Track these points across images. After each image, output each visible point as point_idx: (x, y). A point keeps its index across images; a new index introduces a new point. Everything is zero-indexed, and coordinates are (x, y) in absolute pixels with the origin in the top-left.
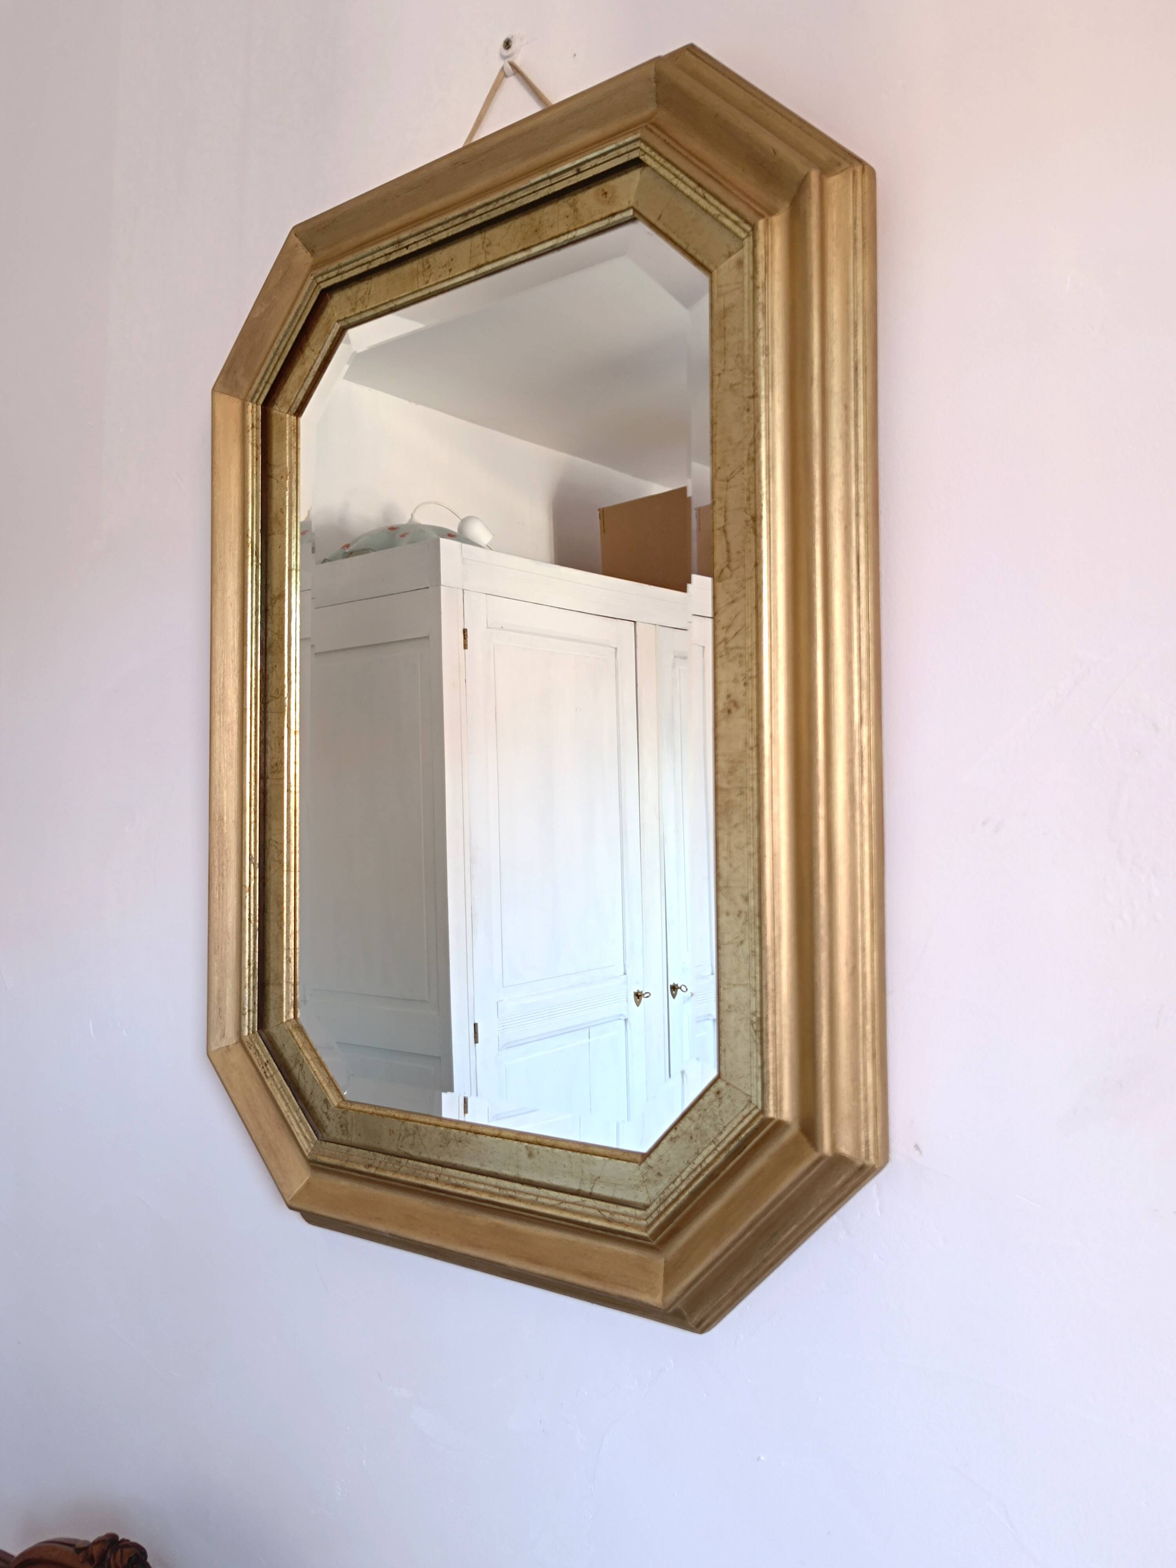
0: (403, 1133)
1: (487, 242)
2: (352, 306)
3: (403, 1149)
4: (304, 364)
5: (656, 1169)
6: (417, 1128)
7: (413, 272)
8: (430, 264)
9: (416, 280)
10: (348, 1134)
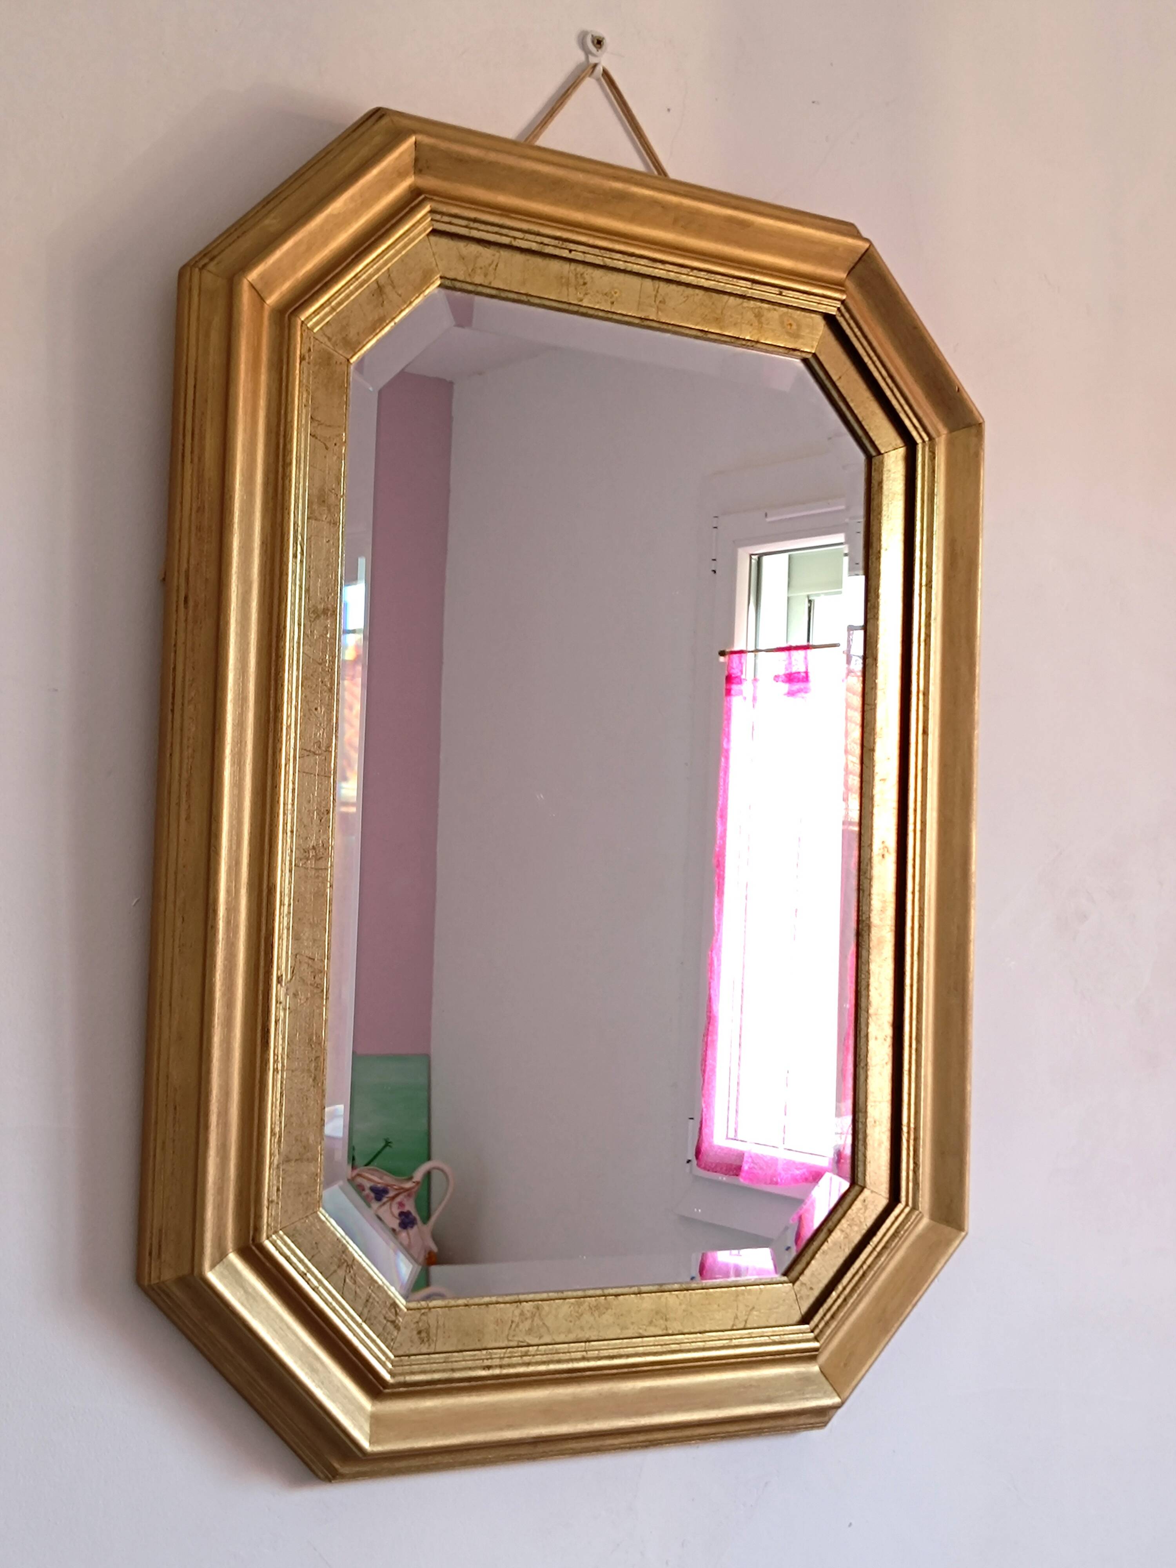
0: (517, 1319)
2: (468, 269)
3: (516, 1338)
4: (382, 305)
5: (809, 1286)
6: (538, 1308)
7: (562, 277)
8: (585, 281)
9: (565, 289)
10: (431, 1340)
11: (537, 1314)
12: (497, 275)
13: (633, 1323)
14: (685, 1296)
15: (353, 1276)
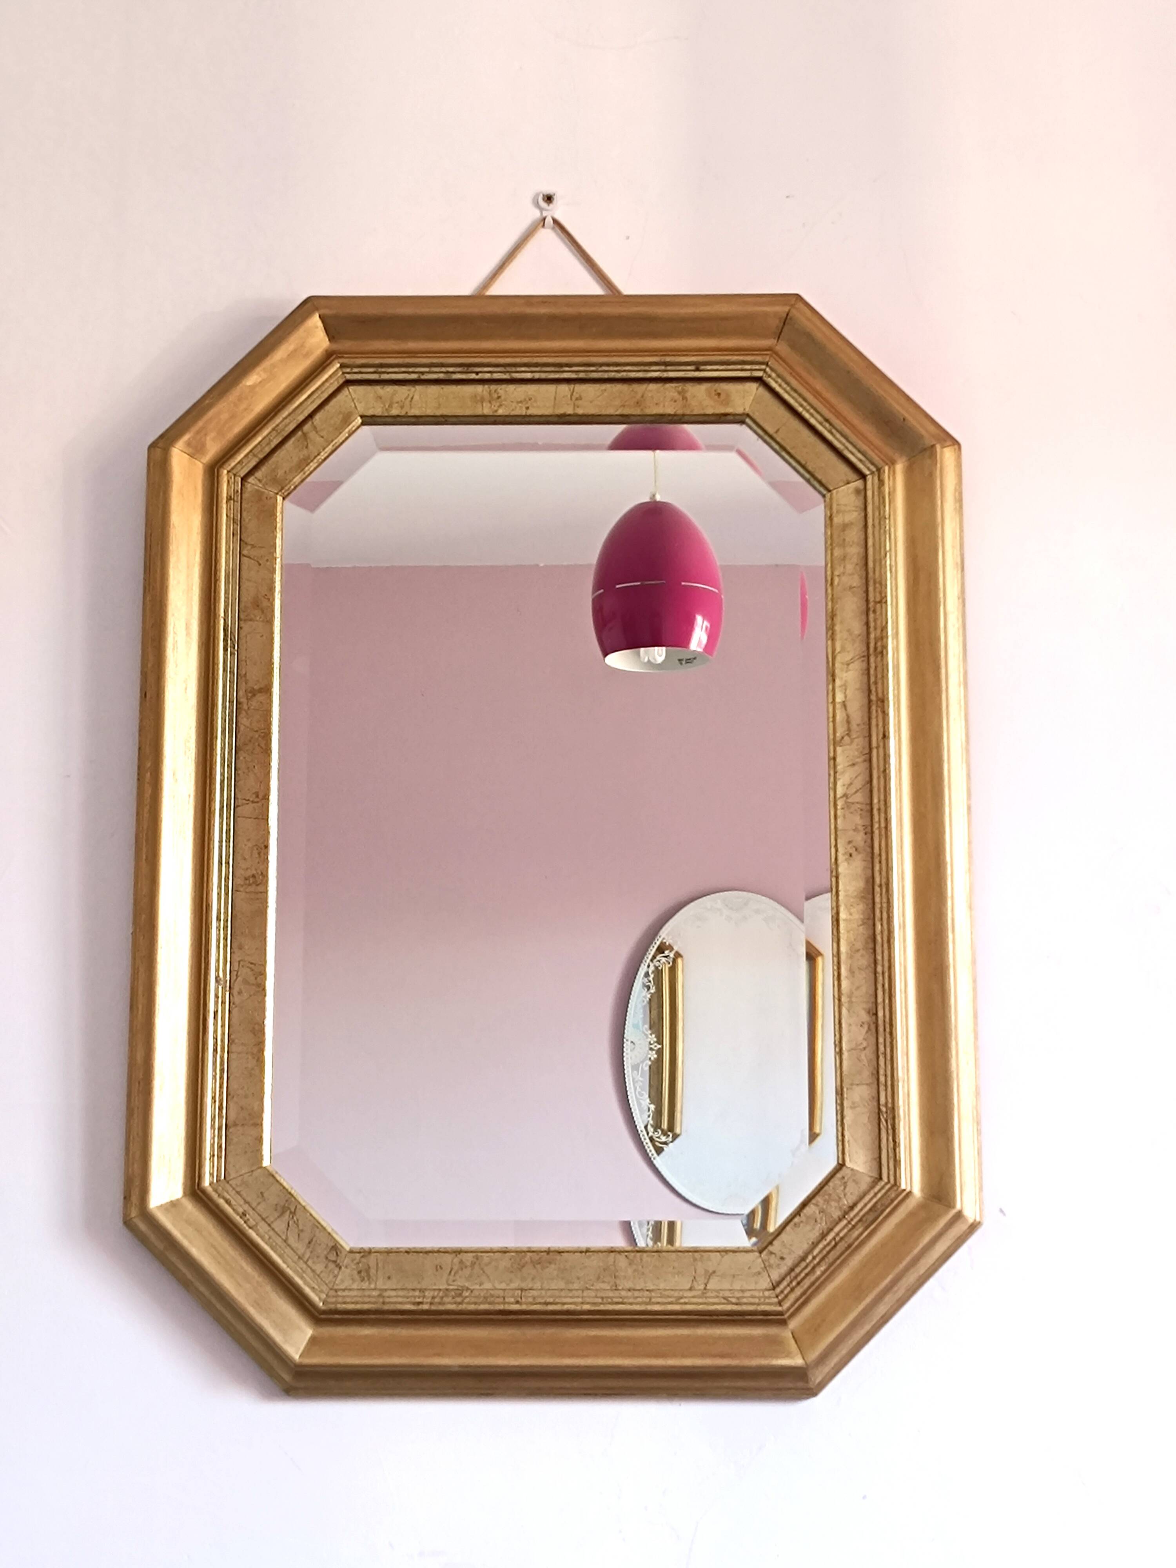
1: (575, 395)
2: (385, 406)
3: (455, 1283)
4: (307, 447)
5: (779, 1254)
6: (477, 1259)
7: (475, 396)
8: (499, 395)
9: (479, 405)
10: (371, 1280)
11: (477, 1263)
12: (412, 405)
13: (578, 1278)
14: (635, 1256)
15: (296, 1222)
